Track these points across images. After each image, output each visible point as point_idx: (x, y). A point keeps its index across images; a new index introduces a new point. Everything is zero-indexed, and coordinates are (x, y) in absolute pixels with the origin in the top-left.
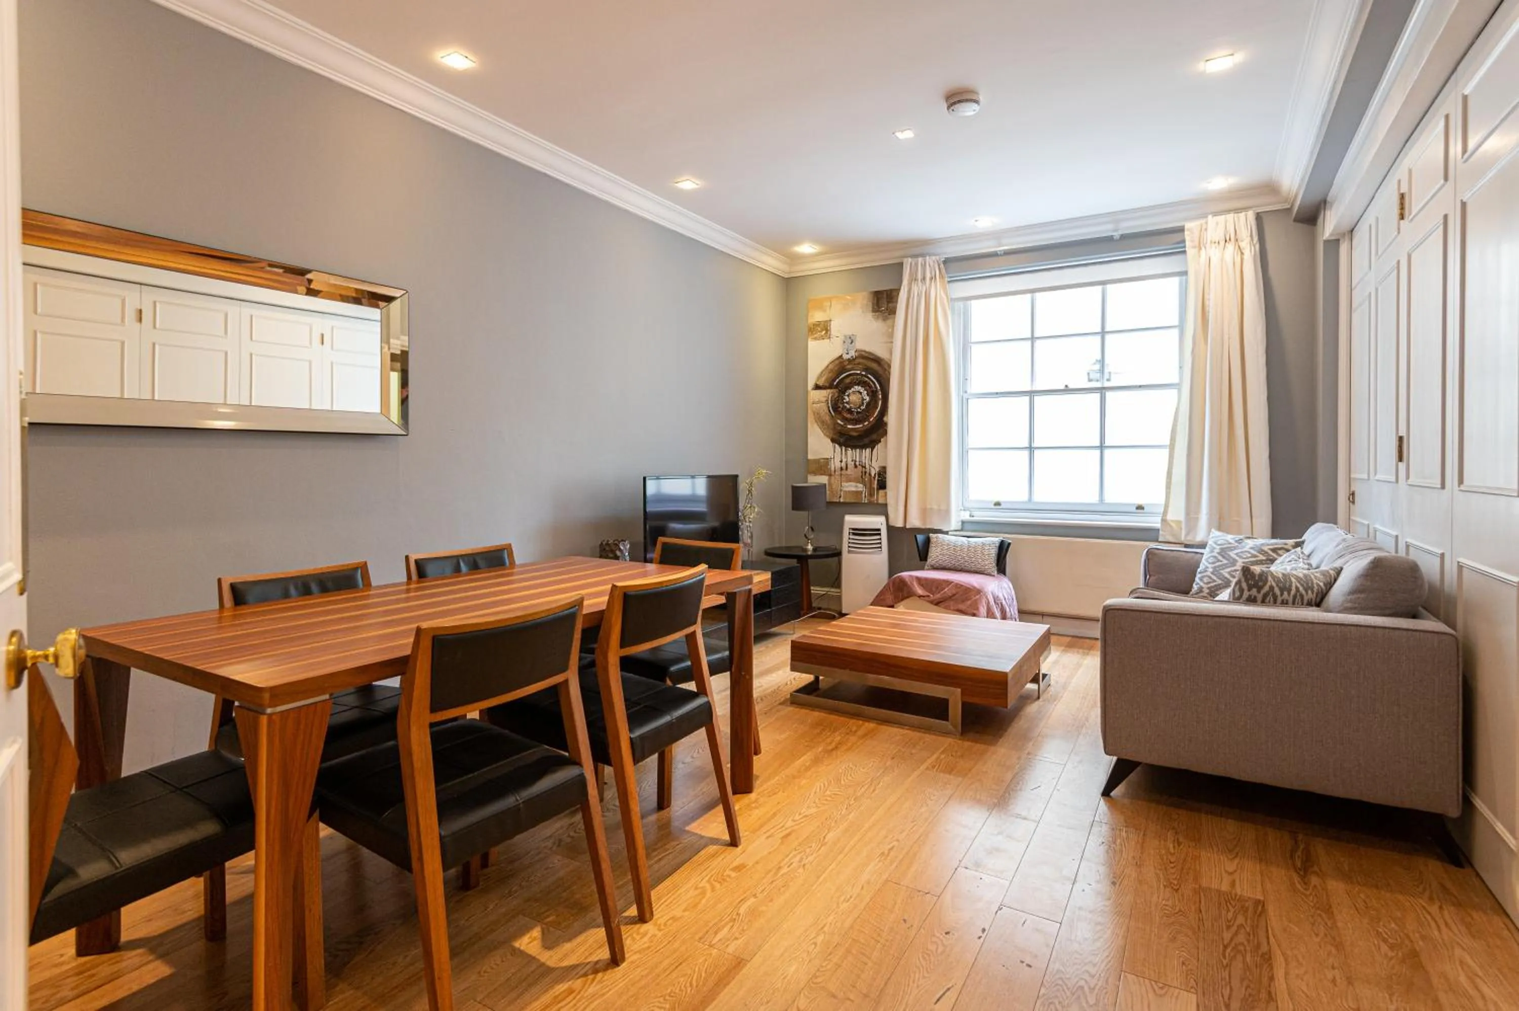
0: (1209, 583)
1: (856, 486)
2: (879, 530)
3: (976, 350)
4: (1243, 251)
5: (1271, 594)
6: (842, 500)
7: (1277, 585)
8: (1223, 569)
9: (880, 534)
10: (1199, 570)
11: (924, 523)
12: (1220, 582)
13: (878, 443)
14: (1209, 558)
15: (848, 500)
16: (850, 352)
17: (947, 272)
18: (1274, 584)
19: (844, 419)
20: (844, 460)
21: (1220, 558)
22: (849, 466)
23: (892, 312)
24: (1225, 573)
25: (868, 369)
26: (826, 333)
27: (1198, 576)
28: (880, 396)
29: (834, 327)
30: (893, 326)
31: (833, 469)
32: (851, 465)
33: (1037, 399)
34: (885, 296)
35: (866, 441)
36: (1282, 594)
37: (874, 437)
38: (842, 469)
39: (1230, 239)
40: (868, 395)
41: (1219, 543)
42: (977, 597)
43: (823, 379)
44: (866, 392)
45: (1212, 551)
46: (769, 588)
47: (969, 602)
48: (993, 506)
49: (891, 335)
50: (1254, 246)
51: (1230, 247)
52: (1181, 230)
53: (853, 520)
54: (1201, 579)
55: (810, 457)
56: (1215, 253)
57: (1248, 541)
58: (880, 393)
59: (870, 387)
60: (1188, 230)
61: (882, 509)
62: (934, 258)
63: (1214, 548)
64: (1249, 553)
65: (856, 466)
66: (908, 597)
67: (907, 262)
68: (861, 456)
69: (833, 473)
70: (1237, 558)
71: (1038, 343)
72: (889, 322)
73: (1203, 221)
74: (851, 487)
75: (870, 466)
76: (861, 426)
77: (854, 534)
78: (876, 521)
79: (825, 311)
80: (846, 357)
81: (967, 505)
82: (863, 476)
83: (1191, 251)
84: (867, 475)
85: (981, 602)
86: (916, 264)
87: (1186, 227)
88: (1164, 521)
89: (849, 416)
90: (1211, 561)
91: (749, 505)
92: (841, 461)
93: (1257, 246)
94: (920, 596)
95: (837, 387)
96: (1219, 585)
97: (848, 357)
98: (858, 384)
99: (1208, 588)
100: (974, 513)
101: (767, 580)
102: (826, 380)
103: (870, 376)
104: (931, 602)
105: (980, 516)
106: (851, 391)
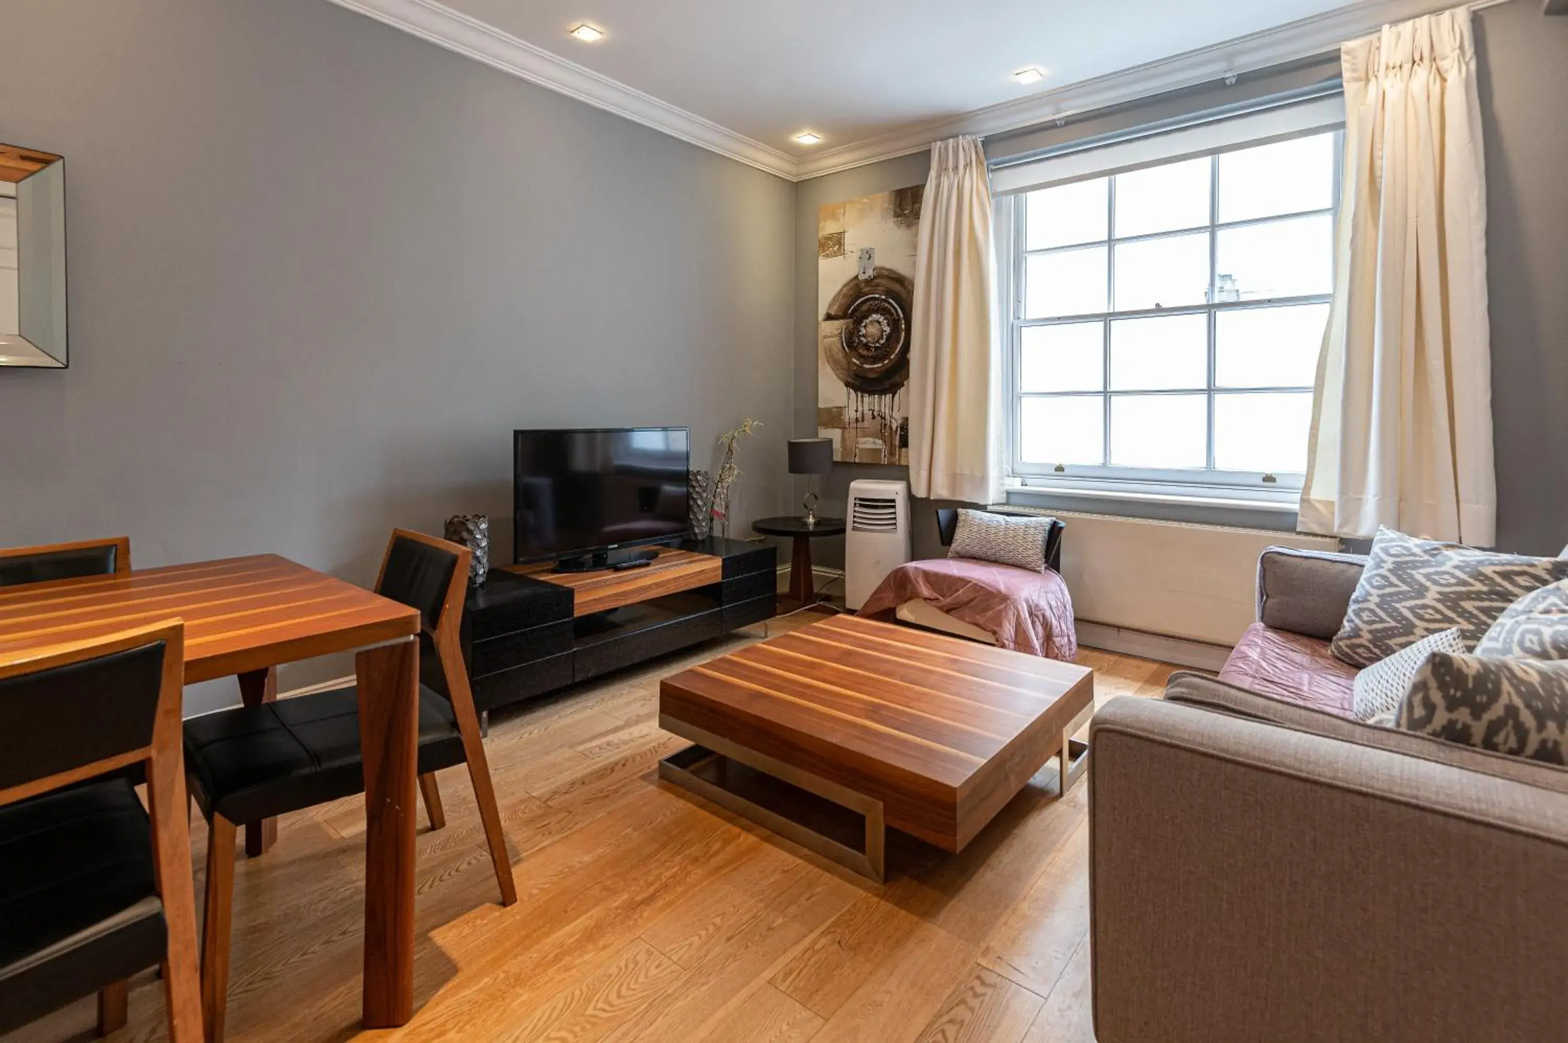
0: (1374, 622)
1: (874, 443)
2: (893, 501)
3: (1033, 264)
4: (1445, 75)
5: (1510, 722)
6: (857, 460)
7: (1528, 706)
8: (1400, 601)
9: (894, 507)
10: (1353, 597)
11: (953, 493)
12: (1393, 624)
13: (899, 388)
14: (1373, 577)
15: (865, 461)
16: (867, 271)
17: (987, 158)
18: (1518, 702)
19: (861, 357)
20: (860, 409)
21: (1393, 579)
22: (865, 416)
23: (917, 215)
24: (1403, 607)
25: (889, 293)
26: (840, 247)
27: (1352, 608)
28: (903, 326)
29: (849, 241)
30: (916, 235)
31: (847, 420)
32: (868, 415)
33: (1117, 326)
34: (909, 195)
35: (887, 384)
36: (1541, 727)
37: (897, 379)
38: (857, 420)
39: (1421, 59)
40: (888, 325)
41: (1393, 551)
42: (1002, 606)
43: (836, 307)
44: (885, 322)
45: (1378, 566)
46: (719, 579)
47: (990, 613)
48: (1054, 472)
49: (914, 246)
50: (1467, 64)
51: (1422, 73)
52: (1334, 58)
53: (862, 487)
54: (1357, 613)
55: (821, 405)
56: (1392, 85)
57: (1450, 553)
58: (903, 322)
59: (892, 314)
60: (1347, 53)
61: (901, 473)
62: (969, 138)
63: (1383, 561)
64: (1453, 575)
65: (874, 417)
66: (910, 599)
67: (936, 147)
68: (880, 403)
69: (847, 426)
70: (1428, 584)
71: (1119, 248)
72: (913, 229)
73: (1374, 37)
74: (868, 443)
75: (891, 416)
76: (880, 365)
77: (861, 505)
78: (893, 489)
79: (837, 220)
80: (862, 277)
81: (1018, 469)
82: (883, 430)
83: (1349, 88)
84: (887, 427)
85: (1006, 614)
86: (946, 149)
87: (1343, 48)
88: (1304, 501)
89: (865, 353)
90: (1375, 583)
91: (728, 466)
92: (857, 411)
93: (1473, 65)
94: (926, 599)
95: (851, 316)
96: (1392, 628)
97: (865, 277)
98: (877, 312)
99: (1370, 632)
100: (1028, 481)
101: (715, 569)
102: (840, 307)
103: (891, 301)
104: (941, 609)
105: (1036, 486)
106: (867, 321)
